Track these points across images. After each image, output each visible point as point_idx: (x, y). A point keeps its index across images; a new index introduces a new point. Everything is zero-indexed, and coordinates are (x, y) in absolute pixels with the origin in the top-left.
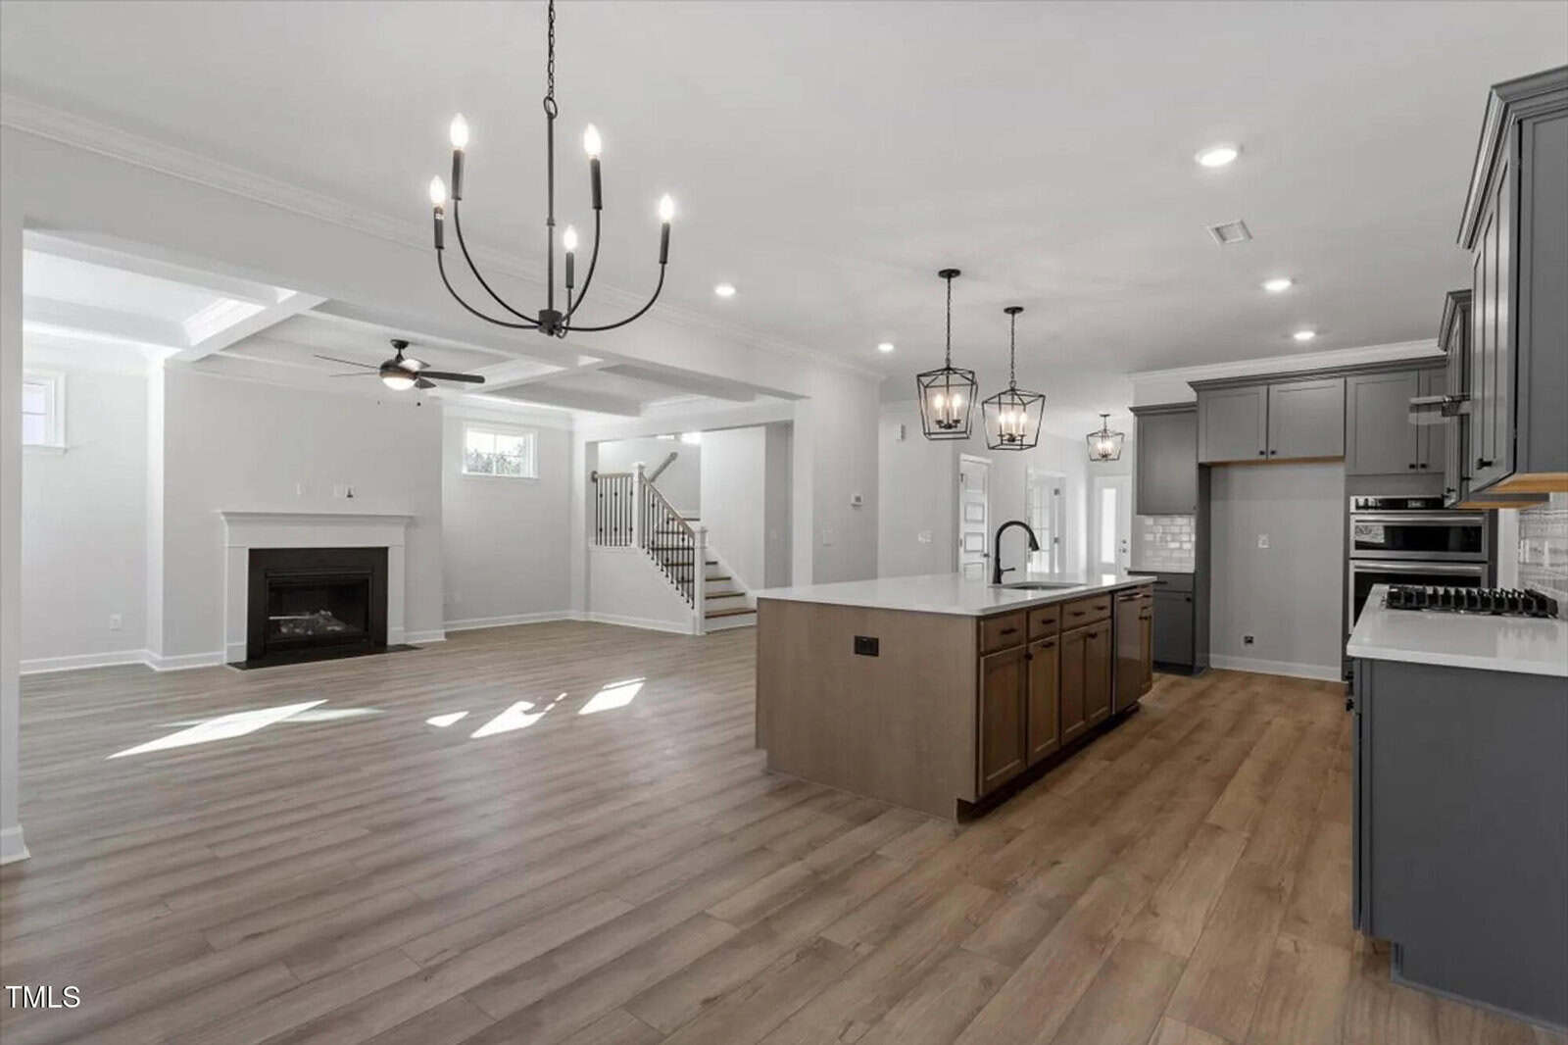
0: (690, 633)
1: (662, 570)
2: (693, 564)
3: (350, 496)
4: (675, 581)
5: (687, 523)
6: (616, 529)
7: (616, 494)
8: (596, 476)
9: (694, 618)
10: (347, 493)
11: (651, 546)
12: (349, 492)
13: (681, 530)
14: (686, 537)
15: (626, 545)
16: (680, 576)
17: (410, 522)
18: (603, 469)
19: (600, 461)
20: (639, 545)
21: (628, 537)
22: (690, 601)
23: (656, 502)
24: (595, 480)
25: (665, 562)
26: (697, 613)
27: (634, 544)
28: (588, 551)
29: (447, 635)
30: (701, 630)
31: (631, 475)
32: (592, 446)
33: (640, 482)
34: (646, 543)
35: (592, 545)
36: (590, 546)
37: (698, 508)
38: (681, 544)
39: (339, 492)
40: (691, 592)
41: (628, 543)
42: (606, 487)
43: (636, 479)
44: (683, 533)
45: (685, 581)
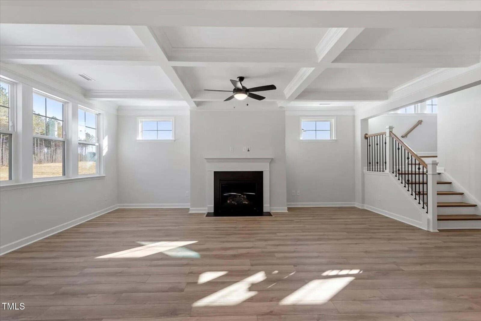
0: (426, 229)
1: (405, 187)
2: (427, 183)
3: (248, 151)
4: (414, 193)
5: (422, 159)
6: (377, 163)
7: (377, 144)
8: (367, 136)
9: (428, 220)
10: (247, 150)
11: (397, 172)
12: (248, 149)
13: (417, 162)
14: (421, 167)
15: (383, 171)
16: (417, 190)
17: (272, 161)
18: (370, 133)
19: (369, 128)
20: (390, 172)
21: (384, 167)
22: (425, 207)
23: (400, 147)
24: (366, 138)
25: (407, 182)
26: (430, 216)
27: (387, 171)
28: (363, 175)
29: (289, 209)
30: (434, 228)
31: (385, 133)
32: (365, 121)
33: (390, 136)
34: (395, 170)
35: (365, 171)
36: (364, 171)
37: (435, 149)
38: (417, 170)
39: (245, 149)
40: (425, 201)
41: (384, 170)
42: (372, 141)
43: (388, 134)
44: (419, 164)
45: (421, 194)
